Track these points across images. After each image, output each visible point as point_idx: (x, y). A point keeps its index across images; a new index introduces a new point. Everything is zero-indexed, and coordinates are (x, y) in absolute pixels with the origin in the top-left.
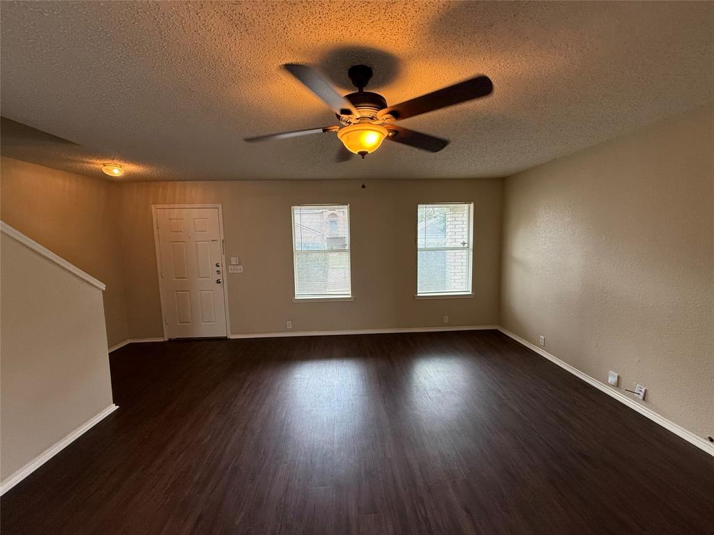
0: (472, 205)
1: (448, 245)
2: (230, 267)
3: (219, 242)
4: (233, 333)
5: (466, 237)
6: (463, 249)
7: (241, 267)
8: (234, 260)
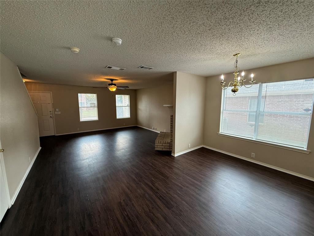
0: (129, 96)
1: (123, 106)
2: (56, 112)
3: (51, 104)
4: (57, 134)
5: (128, 103)
6: (128, 106)
7: (60, 112)
8: (57, 110)
